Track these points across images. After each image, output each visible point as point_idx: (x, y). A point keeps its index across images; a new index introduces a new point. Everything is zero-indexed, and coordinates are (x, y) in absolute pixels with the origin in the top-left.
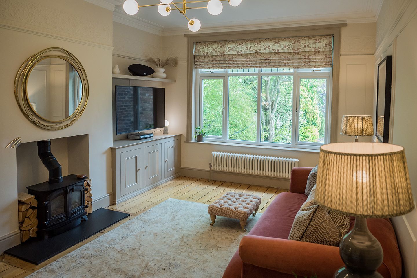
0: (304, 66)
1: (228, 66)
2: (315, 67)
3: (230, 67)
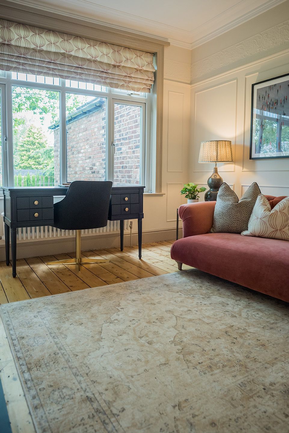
0: (122, 86)
1: (14, 66)
2: (133, 89)
3: (16, 69)
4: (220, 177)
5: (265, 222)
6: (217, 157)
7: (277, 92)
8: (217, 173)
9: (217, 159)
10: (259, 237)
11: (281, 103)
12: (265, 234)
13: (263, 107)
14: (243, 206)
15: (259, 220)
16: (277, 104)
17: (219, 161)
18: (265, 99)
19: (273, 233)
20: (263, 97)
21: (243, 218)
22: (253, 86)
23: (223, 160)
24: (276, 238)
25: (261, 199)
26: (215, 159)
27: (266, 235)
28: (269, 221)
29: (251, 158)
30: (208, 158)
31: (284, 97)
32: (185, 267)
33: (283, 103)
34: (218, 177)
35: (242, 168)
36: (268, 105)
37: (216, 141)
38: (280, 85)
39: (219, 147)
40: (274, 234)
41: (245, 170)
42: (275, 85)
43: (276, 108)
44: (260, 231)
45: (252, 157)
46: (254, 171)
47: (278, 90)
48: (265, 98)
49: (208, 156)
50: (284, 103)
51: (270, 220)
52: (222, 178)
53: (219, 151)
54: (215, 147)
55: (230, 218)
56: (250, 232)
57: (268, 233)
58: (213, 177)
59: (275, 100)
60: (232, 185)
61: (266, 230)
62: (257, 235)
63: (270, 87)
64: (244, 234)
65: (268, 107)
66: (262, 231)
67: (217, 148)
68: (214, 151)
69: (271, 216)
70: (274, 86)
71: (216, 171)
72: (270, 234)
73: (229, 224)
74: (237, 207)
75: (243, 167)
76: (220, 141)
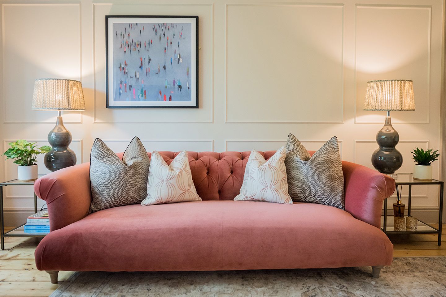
4: (67, 131)
5: (173, 185)
6: (68, 103)
7: (140, 33)
8: (63, 125)
9: (69, 106)
10: (166, 203)
11: (145, 46)
12: (173, 199)
13: (122, 47)
14: (136, 168)
15: (165, 183)
16: (140, 47)
17: (72, 108)
18: (124, 38)
19: (182, 195)
20: (121, 35)
21: (139, 183)
22: (108, 18)
23: (77, 108)
24: (184, 200)
25: (157, 157)
26: (65, 105)
27: (175, 200)
28: (177, 183)
29: (107, 106)
30: (54, 102)
31: (149, 41)
32: (63, 275)
33: (147, 46)
34: (64, 131)
35: (93, 119)
36: (129, 45)
37: (66, 80)
38: (144, 26)
39: (70, 89)
40: (183, 197)
41: (97, 121)
42: (137, 24)
43: (139, 50)
44: (169, 195)
45: (110, 105)
46: (112, 123)
47: (141, 31)
48: (124, 36)
49: (54, 100)
50: (149, 47)
51: (178, 180)
52: (71, 132)
53: (70, 94)
54: (64, 88)
55: (122, 185)
56: (155, 200)
57: (177, 196)
58: (56, 131)
59: (137, 42)
60: (79, 141)
61: (175, 194)
62: (164, 201)
63: (130, 25)
64: (146, 204)
65: (128, 48)
66: (170, 194)
67: (68, 90)
68: (63, 94)
69: (178, 176)
70: (135, 25)
71: (61, 122)
72: (179, 198)
73: (122, 194)
74: (131, 170)
75: (95, 117)
76: (71, 80)
